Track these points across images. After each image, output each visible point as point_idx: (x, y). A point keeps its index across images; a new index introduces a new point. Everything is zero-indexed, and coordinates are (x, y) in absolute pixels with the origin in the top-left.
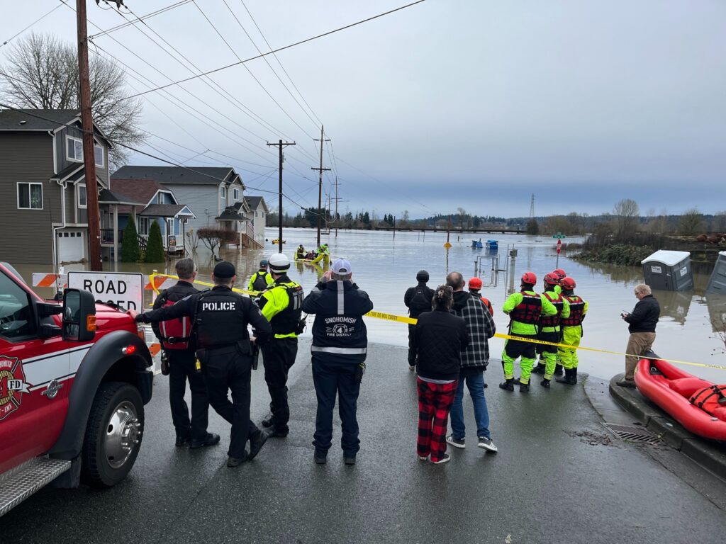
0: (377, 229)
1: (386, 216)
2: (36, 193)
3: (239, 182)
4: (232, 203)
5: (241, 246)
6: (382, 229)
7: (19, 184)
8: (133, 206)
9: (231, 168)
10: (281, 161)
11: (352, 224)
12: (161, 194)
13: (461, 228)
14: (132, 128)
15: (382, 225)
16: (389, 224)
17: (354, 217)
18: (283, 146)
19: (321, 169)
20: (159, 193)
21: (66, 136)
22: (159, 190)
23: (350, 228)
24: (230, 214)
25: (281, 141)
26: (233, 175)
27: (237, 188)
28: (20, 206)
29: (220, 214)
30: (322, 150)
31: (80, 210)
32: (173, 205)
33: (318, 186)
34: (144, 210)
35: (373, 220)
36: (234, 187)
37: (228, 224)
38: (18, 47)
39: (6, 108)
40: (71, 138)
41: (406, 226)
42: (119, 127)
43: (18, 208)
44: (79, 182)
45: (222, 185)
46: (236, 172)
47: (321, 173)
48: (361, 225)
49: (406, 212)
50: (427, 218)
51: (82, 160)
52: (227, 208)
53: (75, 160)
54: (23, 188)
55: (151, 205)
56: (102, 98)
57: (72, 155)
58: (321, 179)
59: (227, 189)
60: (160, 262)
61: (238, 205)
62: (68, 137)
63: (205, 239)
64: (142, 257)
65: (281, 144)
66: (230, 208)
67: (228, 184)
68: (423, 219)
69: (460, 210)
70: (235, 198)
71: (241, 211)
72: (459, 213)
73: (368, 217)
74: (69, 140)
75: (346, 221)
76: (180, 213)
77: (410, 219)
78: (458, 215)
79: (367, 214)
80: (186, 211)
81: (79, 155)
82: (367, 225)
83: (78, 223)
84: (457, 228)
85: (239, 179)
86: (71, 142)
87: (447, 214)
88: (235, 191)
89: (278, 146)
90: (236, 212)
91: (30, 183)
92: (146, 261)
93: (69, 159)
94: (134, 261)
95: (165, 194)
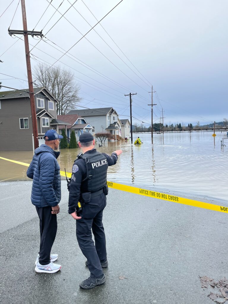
0: (185, 130)
1: (189, 124)
2: (26, 122)
3: (116, 113)
4: (112, 122)
5: (116, 140)
6: (187, 130)
7: (20, 119)
8: (66, 125)
9: (111, 108)
10: (131, 102)
11: (173, 129)
12: (80, 120)
13: (225, 128)
14: (78, 96)
15: (187, 128)
16: (190, 128)
17: (174, 126)
18: (131, 95)
19: (152, 105)
20: (79, 119)
21: (37, 98)
22: (79, 118)
23: (172, 130)
24: (112, 127)
25: (130, 93)
26: (113, 110)
27: (115, 116)
28: (21, 128)
29: (107, 127)
30: (152, 96)
31: (43, 128)
32: (85, 124)
33: (151, 112)
34: (72, 127)
35: (183, 127)
36: (113, 115)
37: (111, 131)
38: (35, 69)
39: (14, 90)
40: (39, 99)
41: (199, 129)
42: (73, 96)
43: (20, 129)
44: (42, 116)
45: (108, 115)
46: (114, 109)
47: (152, 106)
48: (177, 129)
49: (199, 122)
50: (209, 124)
51: (44, 108)
52: (110, 124)
53: (41, 108)
54: (22, 120)
55: (75, 124)
56: (66, 86)
57: (39, 106)
58: (152, 109)
59: (110, 116)
60: (75, 148)
61: (115, 123)
62: (37, 99)
63: (98, 138)
64: (68, 146)
65: (130, 94)
66: (112, 124)
67: (110, 114)
68: (207, 125)
69: (225, 119)
70: (114, 120)
71: (116, 125)
72: (224, 121)
73: (181, 125)
74: (38, 100)
75: (170, 128)
76: (86, 127)
77: (201, 125)
78: (224, 122)
79: (180, 124)
80: (89, 126)
81: (42, 106)
82: (180, 129)
83: (42, 133)
84: (224, 128)
85: (115, 112)
86: (39, 101)
87: (219, 122)
88: (114, 117)
89: (129, 96)
90: (114, 126)
91: (24, 118)
92: (69, 148)
93: (38, 107)
94: (65, 148)
95: (82, 120)
